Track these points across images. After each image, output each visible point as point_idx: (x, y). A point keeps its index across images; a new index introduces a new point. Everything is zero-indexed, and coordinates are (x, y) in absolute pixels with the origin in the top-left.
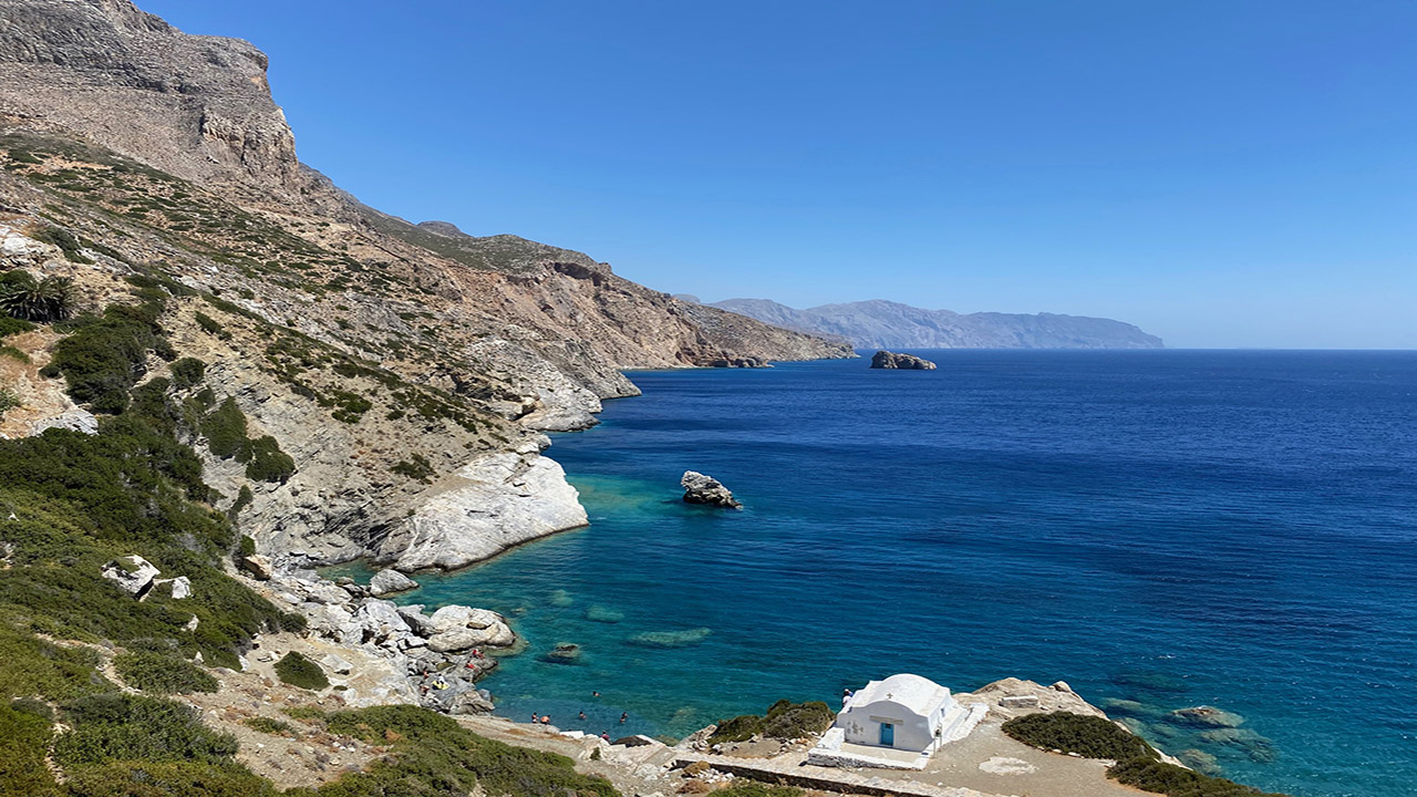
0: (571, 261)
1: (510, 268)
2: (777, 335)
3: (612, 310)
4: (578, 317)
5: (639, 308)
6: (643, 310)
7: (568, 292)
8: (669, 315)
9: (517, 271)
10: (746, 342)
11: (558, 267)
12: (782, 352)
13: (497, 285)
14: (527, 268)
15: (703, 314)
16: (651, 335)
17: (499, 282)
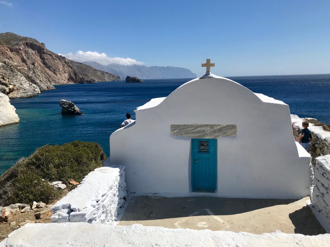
0: (31, 42)
1: (10, 44)
2: (98, 72)
3: (47, 61)
4: (35, 64)
5: (55, 61)
6: (56, 62)
7: (31, 54)
8: (64, 63)
9: (13, 46)
10: (89, 75)
11: (27, 44)
12: (100, 78)
13: (6, 51)
14: (17, 44)
15: (76, 64)
16: (59, 71)
17: (7, 50)
